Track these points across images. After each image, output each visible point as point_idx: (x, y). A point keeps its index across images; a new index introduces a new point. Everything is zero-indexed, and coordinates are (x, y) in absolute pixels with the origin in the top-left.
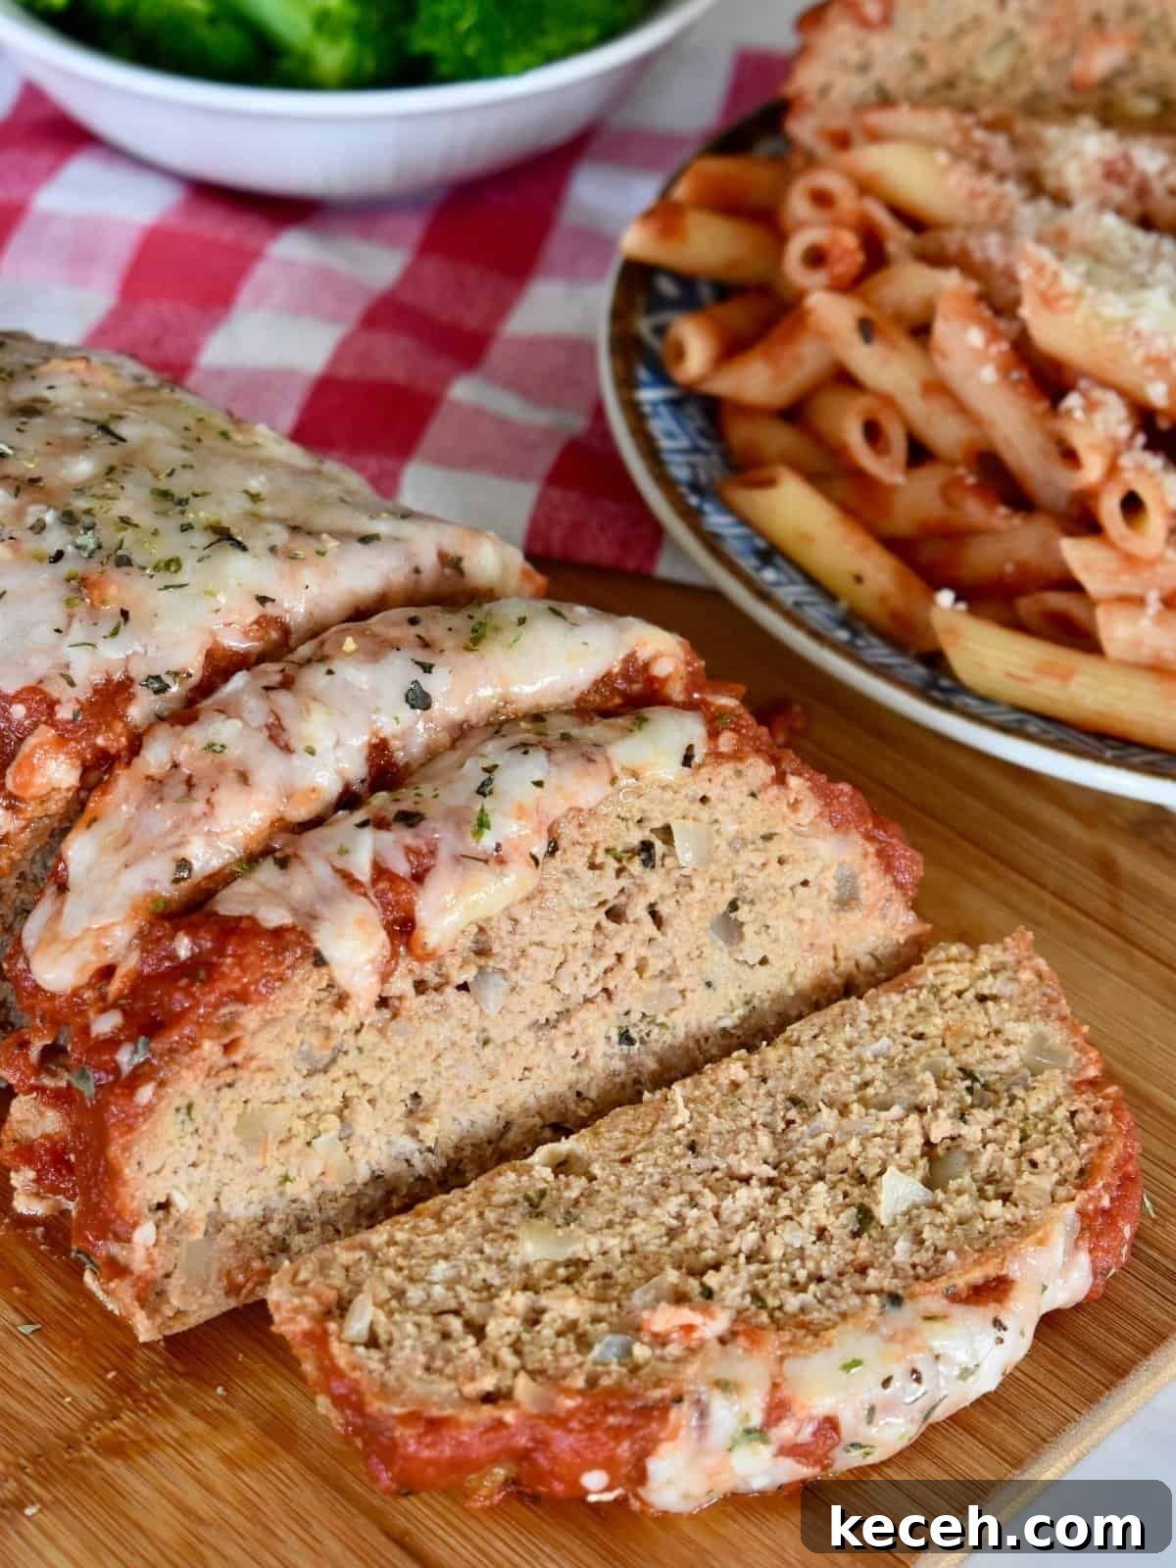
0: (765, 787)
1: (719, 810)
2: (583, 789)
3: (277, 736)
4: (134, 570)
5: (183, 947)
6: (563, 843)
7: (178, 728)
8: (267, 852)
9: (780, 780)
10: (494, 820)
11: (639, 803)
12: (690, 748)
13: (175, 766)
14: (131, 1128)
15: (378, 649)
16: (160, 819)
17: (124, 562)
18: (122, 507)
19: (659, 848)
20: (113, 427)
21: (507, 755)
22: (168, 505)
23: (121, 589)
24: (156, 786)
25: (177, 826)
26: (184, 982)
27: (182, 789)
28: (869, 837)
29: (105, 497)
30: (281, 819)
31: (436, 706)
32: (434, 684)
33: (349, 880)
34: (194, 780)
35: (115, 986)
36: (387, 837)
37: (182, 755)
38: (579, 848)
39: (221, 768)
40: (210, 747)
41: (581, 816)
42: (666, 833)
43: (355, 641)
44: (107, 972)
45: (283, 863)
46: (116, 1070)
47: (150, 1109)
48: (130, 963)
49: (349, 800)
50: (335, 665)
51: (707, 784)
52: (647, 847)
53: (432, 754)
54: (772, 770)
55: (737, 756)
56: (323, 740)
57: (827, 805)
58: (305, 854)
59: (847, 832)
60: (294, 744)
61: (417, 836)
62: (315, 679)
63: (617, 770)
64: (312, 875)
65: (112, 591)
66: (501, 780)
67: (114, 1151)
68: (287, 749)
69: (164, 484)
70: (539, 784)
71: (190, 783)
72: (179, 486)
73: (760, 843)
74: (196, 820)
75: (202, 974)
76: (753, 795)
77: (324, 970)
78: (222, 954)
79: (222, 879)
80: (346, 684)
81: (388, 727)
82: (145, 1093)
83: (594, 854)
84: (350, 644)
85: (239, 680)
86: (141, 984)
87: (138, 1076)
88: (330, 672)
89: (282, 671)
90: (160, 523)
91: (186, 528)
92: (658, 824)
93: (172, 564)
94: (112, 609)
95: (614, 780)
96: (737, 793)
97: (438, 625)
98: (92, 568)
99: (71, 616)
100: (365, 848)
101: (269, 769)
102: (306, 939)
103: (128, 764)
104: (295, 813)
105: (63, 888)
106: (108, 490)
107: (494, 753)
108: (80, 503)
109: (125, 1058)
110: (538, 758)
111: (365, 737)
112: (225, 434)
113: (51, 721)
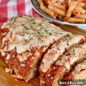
3: (58, 49)
5: (54, 68)
6: (80, 54)
7: (50, 49)
8: (59, 58)
10: (76, 53)
11: (85, 50)
14: (53, 84)
15: (64, 41)
16: (50, 57)
17: (43, 36)
18: (42, 32)
22: (46, 31)
23: (43, 39)
24: (49, 54)
25: (52, 57)
26: (55, 71)
27: (52, 54)
31: (69, 45)
32: (69, 43)
33: (66, 61)
35: (49, 71)
37: (51, 51)
39: (55, 52)
40: (53, 51)
41: (81, 52)
44: (48, 70)
45: (60, 60)
46: (51, 79)
47: (55, 82)
48: (50, 70)
49: (64, 53)
50: (61, 42)
53: (69, 48)
56: (62, 49)
58: (62, 59)
62: (60, 44)
64: (63, 61)
65: (42, 39)
66: (75, 50)
68: (59, 50)
69: (45, 29)
70: (78, 50)
72: (47, 29)
75: (57, 70)
77: (66, 68)
78: (58, 68)
79: (56, 61)
80: (62, 44)
81: (66, 47)
83: (83, 55)
84: (61, 41)
85: (54, 45)
86: (51, 71)
87: (53, 79)
89: (57, 44)
90: (45, 33)
91: (47, 33)
93: (46, 36)
95: (83, 49)
97: (67, 38)
98: (40, 37)
99: (39, 41)
100: (67, 58)
101: (58, 52)
102: (64, 66)
103: (47, 53)
104: (61, 55)
105: (43, 64)
106: (41, 30)
107: (74, 48)
108: (39, 31)
109: (52, 78)
110: (77, 48)
111: (64, 48)
112: (49, 25)
113: (37, 50)
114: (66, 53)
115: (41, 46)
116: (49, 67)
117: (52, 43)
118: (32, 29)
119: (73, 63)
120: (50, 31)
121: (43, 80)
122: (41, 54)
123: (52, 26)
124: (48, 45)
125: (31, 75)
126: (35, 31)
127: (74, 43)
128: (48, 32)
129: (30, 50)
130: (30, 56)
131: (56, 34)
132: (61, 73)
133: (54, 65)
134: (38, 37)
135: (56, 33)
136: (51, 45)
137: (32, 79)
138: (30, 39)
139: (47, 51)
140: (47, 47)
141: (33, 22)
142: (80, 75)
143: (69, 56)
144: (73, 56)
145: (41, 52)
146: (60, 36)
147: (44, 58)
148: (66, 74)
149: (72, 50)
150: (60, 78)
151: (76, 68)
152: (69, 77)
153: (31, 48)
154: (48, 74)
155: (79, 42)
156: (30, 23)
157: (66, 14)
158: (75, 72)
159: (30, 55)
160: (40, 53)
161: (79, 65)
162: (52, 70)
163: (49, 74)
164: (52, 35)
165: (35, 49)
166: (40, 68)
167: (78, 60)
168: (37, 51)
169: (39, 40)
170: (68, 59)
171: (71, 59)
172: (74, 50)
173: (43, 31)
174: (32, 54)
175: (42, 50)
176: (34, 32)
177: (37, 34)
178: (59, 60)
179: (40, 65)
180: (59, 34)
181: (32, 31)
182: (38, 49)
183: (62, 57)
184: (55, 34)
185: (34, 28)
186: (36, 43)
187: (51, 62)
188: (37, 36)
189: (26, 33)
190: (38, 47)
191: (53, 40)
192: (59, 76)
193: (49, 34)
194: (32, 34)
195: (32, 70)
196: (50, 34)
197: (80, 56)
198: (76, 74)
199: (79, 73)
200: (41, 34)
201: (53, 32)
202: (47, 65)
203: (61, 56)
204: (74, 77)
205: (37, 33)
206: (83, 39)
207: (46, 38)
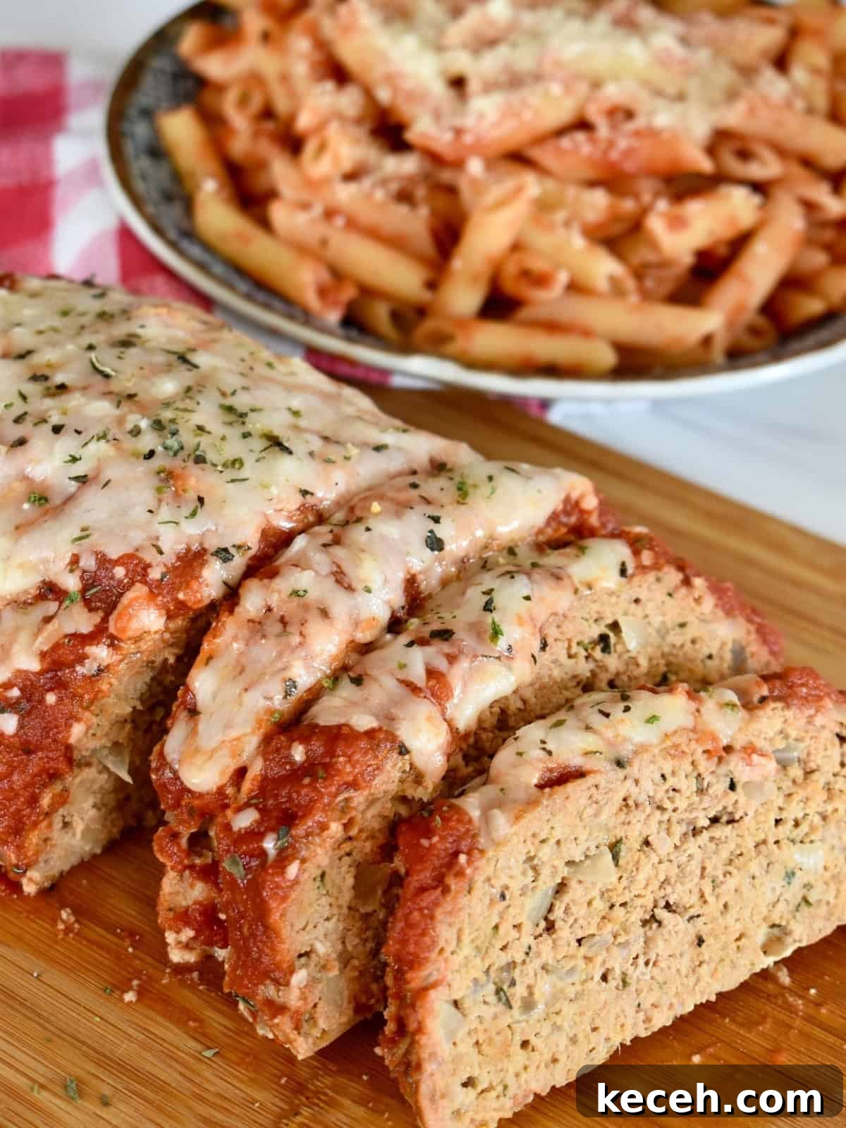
0: (677, 588)
1: (650, 607)
2: (554, 599)
3: (340, 578)
4: (208, 465)
5: (298, 753)
6: (550, 641)
7: (266, 581)
8: (345, 668)
9: (687, 582)
10: (504, 628)
11: (596, 607)
12: (623, 564)
13: (269, 609)
14: (284, 899)
15: (401, 508)
16: (265, 650)
17: (200, 460)
18: (197, 419)
19: (613, 639)
20: (190, 357)
21: (498, 581)
22: (232, 418)
23: (198, 480)
24: (257, 627)
25: (280, 655)
26: (307, 781)
27: (278, 627)
28: (750, 621)
29: (186, 410)
30: (353, 641)
31: (447, 548)
32: (442, 531)
33: (413, 688)
34: (287, 619)
35: (247, 785)
36: (430, 650)
37: (274, 600)
38: (560, 644)
39: (306, 607)
40: (295, 593)
41: (560, 619)
42: (615, 626)
43: (379, 504)
44: (241, 772)
45: (358, 680)
46: (263, 853)
47: (296, 882)
48: (256, 768)
49: (395, 625)
50: (371, 523)
51: (637, 589)
52: (604, 639)
53: (445, 583)
54: (680, 576)
55: (656, 567)
56: (375, 581)
57: (720, 598)
58: (374, 672)
59: (734, 617)
60: (354, 585)
61: (452, 645)
62: (357, 534)
63: (578, 586)
64: (383, 687)
65: (192, 481)
66: (499, 599)
67: (275, 917)
68: (350, 589)
69: (229, 401)
70: (528, 598)
71: (283, 621)
72: (241, 401)
73: (678, 630)
74: (293, 650)
75: (321, 773)
76: (670, 595)
77: (407, 757)
78: (333, 754)
79: (315, 695)
80: (383, 538)
81: (416, 564)
82: (293, 870)
83: (569, 647)
84: (376, 507)
85: (300, 542)
86: (267, 785)
87: (283, 859)
88: (368, 529)
89: (331, 531)
90: (227, 431)
91: (246, 435)
92: (610, 621)
93: (236, 463)
94: (192, 495)
95: (576, 591)
96: (659, 593)
97: (432, 487)
98: (176, 464)
99: (160, 501)
100: (417, 661)
101: (340, 605)
102: (392, 737)
103: (231, 612)
104: (363, 636)
105: (194, 712)
106: (188, 404)
107: (488, 581)
108: (167, 415)
109: (270, 845)
110: (521, 580)
111: (401, 576)
112: (270, 365)
113: (145, 583)
114: (414, 623)
115: (181, 547)
116: (252, 743)
117: (286, 525)
118: (107, 394)
119: (480, 721)
120: (276, 422)
121: (192, 867)
122: (179, 623)
123: (293, 374)
124: (251, 537)
125: (79, 827)
126: (125, 407)
127: (492, 537)
128: (249, 427)
129: (72, 583)
130: (74, 636)
131: (333, 452)
132: (359, 798)
133: (292, 724)
134: (156, 463)
135: (326, 439)
136: (277, 542)
137: (85, 866)
138: (82, 480)
139: (232, 595)
140: (239, 562)
141: (121, 330)
142: (536, 820)
143: (446, 648)
144: (482, 650)
145: (181, 605)
146: (368, 469)
147: (210, 659)
148: (404, 811)
149: (475, 597)
150: (347, 847)
151: (503, 759)
152: (429, 833)
153: (89, 563)
154: (239, 810)
155: (540, 532)
156: (87, 339)
157: (432, 285)
158: (489, 791)
159: (71, 630)
160: (170, 616)
161: (532, 733)
162: (277, 771)
163: (247, 805)
164: (291, 453)
165: (120, 572)
166: (161, 755)
167: (528, 694)
168: (139, 590)
169: (168, 495)
170: (432, 673)
171: (457, 675)
172: (489, 592)
173: (206, 413)
174: (97, 618)
175: (188, 586)
176: (121, 421)
177: (149, 440)
178: (345, 683)
179: (166, 731)
180: (354, 452)
181: (99, 409)
182: (155, 574)
183: (374, 656)
184: (317, 444)
185: (125, 383)
186: (139, 513)
187: (272, 698)
188: (151, 454)
189: (46, 429)
190: (149, 556)
191: (295, 501)
192: (335, 828)
193: (258, 444)
194: (103, 437)
195: (89, 773)
196: (275, 443)
197: (545, 658)
198: (496, 812)
199: (532, 803)
200: (187, 438)
201: (296, 428)
202: (228, 726)
203: (366, 649)
204: (482, 841)
205: (144, 424)
206: (577, 503)
207: (233, 481)
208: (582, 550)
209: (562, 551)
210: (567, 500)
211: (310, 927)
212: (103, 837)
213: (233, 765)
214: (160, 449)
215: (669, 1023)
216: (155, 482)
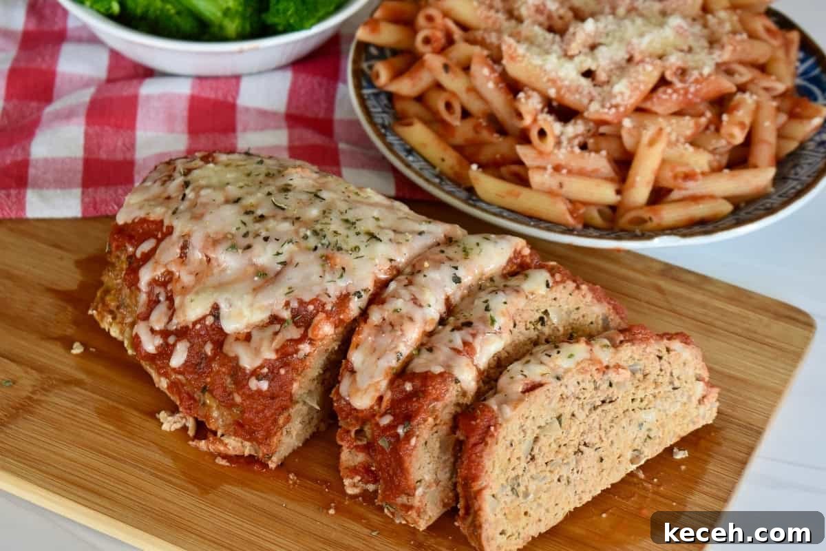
0: (573, 291)
1: (562, 302)
2: (518, 302)
3: (415, 301)
4: (343, 252)
5: (409, 387)
6: (517, 323)
7: (380, 306)
8: (422, 344)
9: (578, 287)
10: (496, 318)
11: (536, 304)
12: (547, 281)
13: (384, 319)
14: (410, 455)
15: (437, 264)
16: (385, 339)
17: (340, 249)
18: (333, 227)
19: (546, 319)
20: (319, 194)
21: (489, 295)
22: (349, 225)
23: (341, 259)
24: (379, 328)
25: (392, 341)
26: (414, 399)
27: (390, 328)
28: (609, 303)
29: (326, 223)
30: (424, 331)
31: (463, 281)
32: (460, 273)
33: (457, 351)
34: (393, 323)
35: (384, 404)
36: (463, 333)
37: (386, 315)
38: (521, 323)
39: (402, 317)
40: (396, 311)
41: (520, 312)
42: (546, 312)
43: (429, 263)
44: (380, 399)
45: (430, 350)
46: (398, 435)
47: (415, 447)
48: (388, 396)
49: (442, 322)
50: (426, 273)
51: (555, 293)
52: (541, 319)
53: (463, 299)
54: (575, 285)
55: (563, 281)
56: (432, 301)
57: (594, 294)
58: (438, 345)
59: (602, 302)
60: (423, 304)
61: (473, 329)
62: (420, 279)
63: (527, 293)
64: (443, 352)
65: (338, 260)
66: (492, 304)
67: (407, 465)
68: (421, 306)
69: (345, 217)
70: (505, 303)
71: (391, 325)
72: (350, 216)
73: (576, 311)
74: (399, 337)
75: (421, 395)
76: (570, 294)
77: (459, 384)
78: (425, 386)
79: (410, 358)
80: (432, 280)
81: (450, 291)
82: (413, 441)
83: (526, 325)
84: (426, 264)
85: (393, 286)
86: (394, 403)
87: (408, 436)
88: (425, 276)
89: (407, 278)
90: (348, 233)
91: (358, 234)
92: (543, 310)
93: (356, 248)
94: (339, 267)
95: (527, 297)
96: (565, 294)
97: (450, 251)
98: (329, 252)
99: (324, 271)
100: (458, 338)
101: (418, 314)
102: (451, 375)
103: (365, 322)
104: (429, 328)
105: (353, 372)
106: (326, 220)
107: (484, 296)
108: (318, 227)
109: (401, 431)
110: (501, 294)
111: (443, 297)
113: (323, 311)
114: (451, 319)
115: (337, 293)
116: (384, 384)
117: (383, 276)
118: (286, 219)
119: (489, 364)
120: (370, 225)
121: (357, 447)
122: (340, 329)
123: (368, 197)
124: (369, 284)
125: (294, 433)
126: (297, 225)
127: (483, 275)
128: (358, 230)
129: (286, 314)
130: (291, 340)
131: (400, 238)
132: (439, 405)
133: (402, 373)
134: (320, 252)
135: (394, 231)
136: (382, 285)
137: (296, 453)
138: (284, 264)
139: (364, 314)
140: (365, 297)
141: (281, 182)
142: (523, 408)
143: (470, 330)
144: (487, 330)
145: (341, 321)
146: (416, 245)
147: (357, 346)
148: (459, 410)
149: (479, 303)
150: (435, 429)
151: (503, 381)
152: (475, 418)
153: (295, 304)
154: (382, 416)
155: (504, 268)
156: (267, 189)
158: (499, 396)
159: (289, 337)
160: (336, 327)
161: (516, 367)
162: (400, 396)
163: (385, 414)
164: (381, 241)
165: (311, 308)
166: (338, 393)
167: (509, 349)
168: (322, 316)
169: (327, 267)
170: (465, 343)
171: (477, 343)
172: (486, 301)
173: (335, 225)
174: (302, 331)
175: (344, 311)
176: (297, 232)
177: (313, 242)
178: (424, 351)
179: (339, 382)
180: (410, 237)
181: (286, 226)
182: (328, 307)
183: (434, 338)
184: (392, 235)
185: (293, 211)
186: (315, 278)
187: (391, 362)
188: (316, 248)
189: (260, 239)
190: (324, 299)
191: (387, 265)
192: (430, 420)
193: (364, 238)
194: (290, 241)
195: (299, 406)
196: (372, 236)
197: (516, 331)
198: (505, 406)
199: (521, 400)
200: (330, 238)
201: (380, 227)
202: (372, 377)
203: (430, 334)
204: (500, 420)
205: (309, 233)
206: (520, 252)
207: (357, 258)
208: (526, 276)
209: (516, 277)
210: (515, 251)
211: (422, 468)
212: (302, 438)
213: (377, 395)
214: (319, 245)
215: (590, 500)
216: (320, 262)
